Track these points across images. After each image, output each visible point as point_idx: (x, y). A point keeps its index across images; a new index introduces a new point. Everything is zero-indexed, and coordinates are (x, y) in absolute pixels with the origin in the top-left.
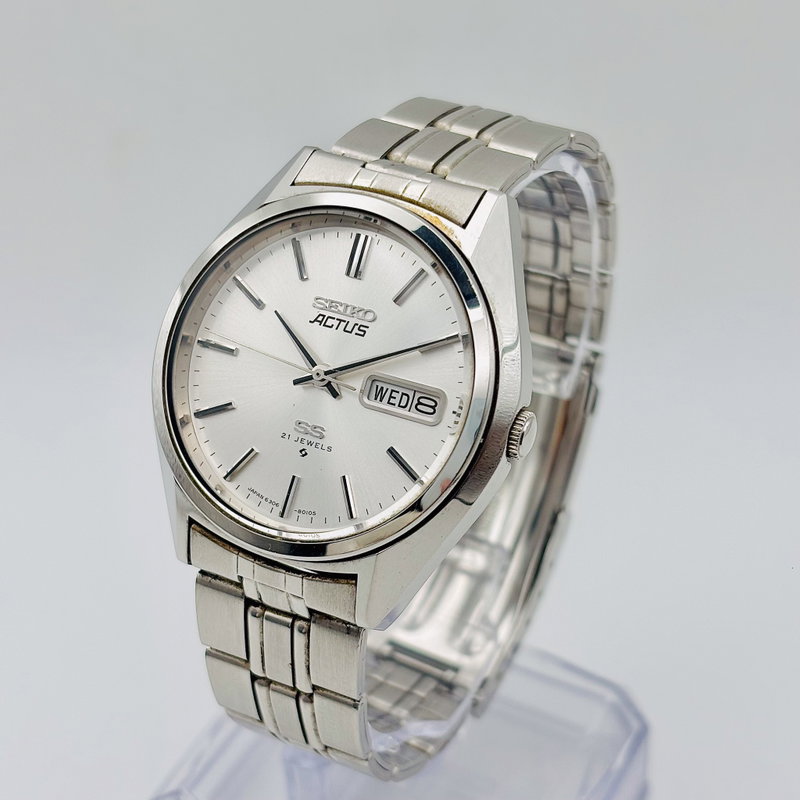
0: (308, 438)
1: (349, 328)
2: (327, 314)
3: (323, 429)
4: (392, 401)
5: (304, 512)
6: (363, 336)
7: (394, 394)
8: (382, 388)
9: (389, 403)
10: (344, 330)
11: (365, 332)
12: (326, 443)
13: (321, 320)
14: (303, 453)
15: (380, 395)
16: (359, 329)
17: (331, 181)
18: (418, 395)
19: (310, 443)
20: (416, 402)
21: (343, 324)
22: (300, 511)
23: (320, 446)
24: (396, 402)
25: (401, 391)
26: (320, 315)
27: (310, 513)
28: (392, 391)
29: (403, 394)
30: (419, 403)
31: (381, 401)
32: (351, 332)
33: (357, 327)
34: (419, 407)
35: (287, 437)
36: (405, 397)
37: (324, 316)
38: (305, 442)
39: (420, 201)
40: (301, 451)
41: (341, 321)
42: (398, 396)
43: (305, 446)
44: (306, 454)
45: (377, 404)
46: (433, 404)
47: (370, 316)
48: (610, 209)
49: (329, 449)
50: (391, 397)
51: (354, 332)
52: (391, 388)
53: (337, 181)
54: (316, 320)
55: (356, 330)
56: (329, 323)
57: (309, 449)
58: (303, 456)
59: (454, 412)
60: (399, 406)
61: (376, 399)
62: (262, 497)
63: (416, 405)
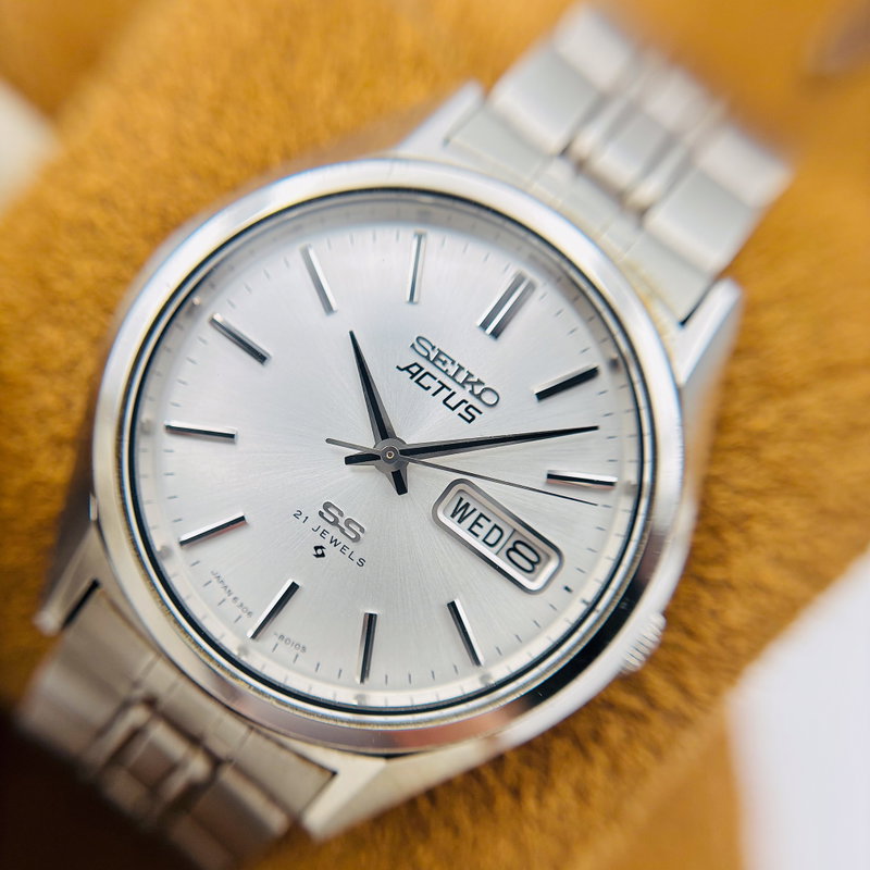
0: (334, 532)
1: (452, 402)
2: (428, 367)
3: (363, 531)
4: (476, 529)
5: (288, 641)
6: (469, 422)
7: (482, 521)
8: (467, 505)
9: (470, 529)
10: (444, 402)
11: (474, 418)
12: (359, 551)
13: (416, 374)
14: (319, 552)
15: (461, 512)
16: (466, 410)
18: (516, 537)
19: (334, 542)
20: (510, 545)
21: (445, 393)
22: (282, 637)
23: (348, 552)
24: (482, 533)
25: (495, 520)
26: (416, 364)
27: (297, 645)
28: (481, 515)
29: (496, 526)
30: (514, 549)
31: (460, 521)
32: (453, 409)
33: (464, 405)
34: (512, 554)
35: (302, 518)
36: (496, 533)
37: (421, 369)
38: (328, 537)
40: (316, 548)
41: (444, 386)
42: (491, 525)
43: (325, 543)
44: (323, 555)
45: (452, 524)
46: (535, 559)
47: (489, 398)
49: (361, 562)
50: (476, 523)
51: (457, 410)
52: (480, 510)
54: (407, 369)
55: (461, 409)
56: (426, 381)
57: (329, 550)
58: (317, 556)
59: (567, 589)
60: (484, 541)
61: (453, 516)
62: (230, 593)
63: (510, 550)
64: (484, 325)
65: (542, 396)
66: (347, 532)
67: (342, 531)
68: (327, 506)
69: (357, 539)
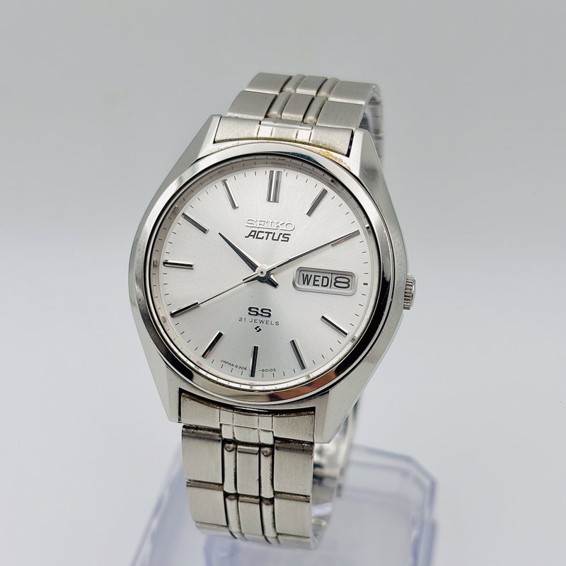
0: (259, 318)
2: (258, 230)
3: (270, 310)
4: (316, 283)
5: (266, 370)
6: (287, 241)
7: (317, 278)
8: (307, 275)
9: (314, 285)
11: (288, 238)
12: (272, 319)
13: (254, 235)
14: (258, 329)
15: (306, 280)
16: (283, 237)
17: (242, 136)
18: (335, 276)
19: (261, 322)
20: (334, 281)
21: (271, 235)
22: (263, 370)
23: (270, 323)
24: (320, 283)
25: (322, 275)
26: (252, 231)
27: (271, 370)
28: (315, 276)
29: (323, 277)
30: (337, 282)
31: (308, 284)
32: (278, 240)
33: (281, 236)
34: (337, 284)
35: (243, 320)
36: (325, 280)
37: (256, 231)
38: (258, 321)
39: (310, 142)
40: (256, 328)
42: (320, 279)
43: (258, 324)
44: (260, 330)
45: (305, 287)
46: (347, 281)
47: (290, 227)
48: (380, 135)
49: (277, 323)
50: (315, 280)
51: (280, 240)
52: (313, 274)
53: (246, 136)
54: (250, 235)
55: (281, 238)
56: (260, 235)
57: (261, 326)
58: (258, 331)
59: (364, 284)
60: (322, 286)
61: (304, 284)
62: (233, 365)
63: (335, 283)
64: (269, 200)
65: (310, 213)
66: (264, 314)
67: (262, 315)
68: (250, 309)
69: (270, 315)
